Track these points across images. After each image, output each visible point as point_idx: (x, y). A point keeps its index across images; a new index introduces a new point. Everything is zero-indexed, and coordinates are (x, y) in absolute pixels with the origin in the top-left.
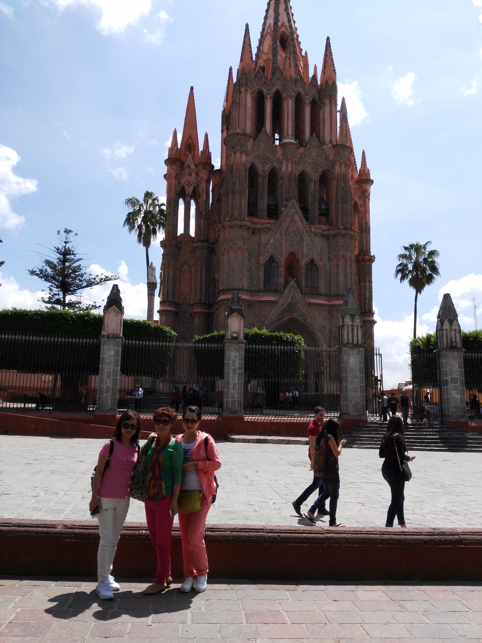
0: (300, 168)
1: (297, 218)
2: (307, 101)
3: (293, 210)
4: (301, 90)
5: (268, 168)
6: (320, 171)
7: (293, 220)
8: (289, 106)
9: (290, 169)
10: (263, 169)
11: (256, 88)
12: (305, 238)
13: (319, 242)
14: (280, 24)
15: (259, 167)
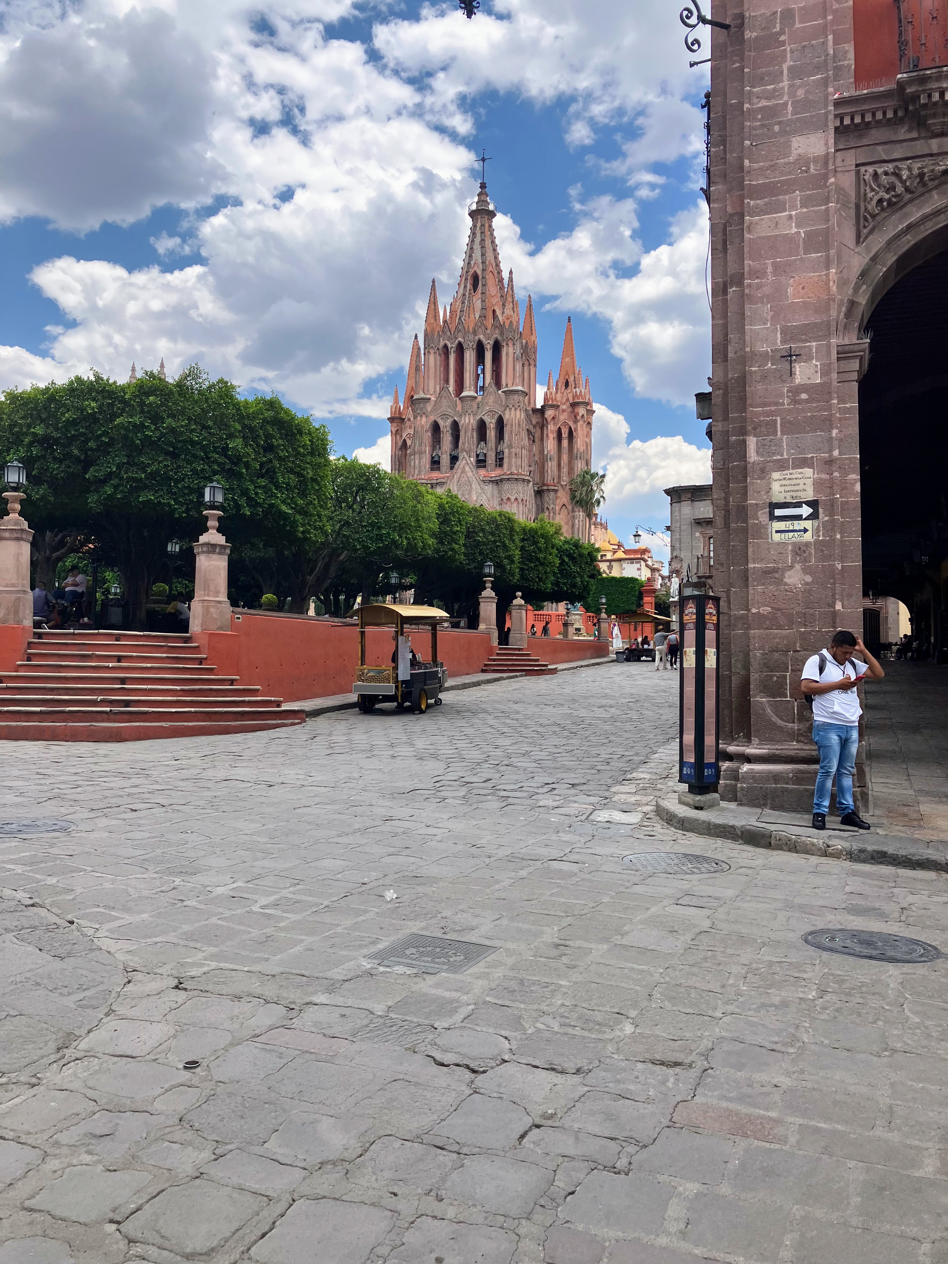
0: (478, 417)
1: (467, 469)
2: (489, 347)
3: (464, 462)
4: (482, 337)
5: (449, 422)
6: (496, 417)
7: (463, 471)
8: (470, 356)
9: (467, 421)
10: (445, 425)
11: (442, 343)
12: (474, 486)
13: (489, 488)
14: (472, 263)
15: (441, 423)
